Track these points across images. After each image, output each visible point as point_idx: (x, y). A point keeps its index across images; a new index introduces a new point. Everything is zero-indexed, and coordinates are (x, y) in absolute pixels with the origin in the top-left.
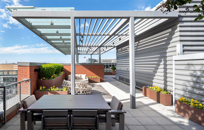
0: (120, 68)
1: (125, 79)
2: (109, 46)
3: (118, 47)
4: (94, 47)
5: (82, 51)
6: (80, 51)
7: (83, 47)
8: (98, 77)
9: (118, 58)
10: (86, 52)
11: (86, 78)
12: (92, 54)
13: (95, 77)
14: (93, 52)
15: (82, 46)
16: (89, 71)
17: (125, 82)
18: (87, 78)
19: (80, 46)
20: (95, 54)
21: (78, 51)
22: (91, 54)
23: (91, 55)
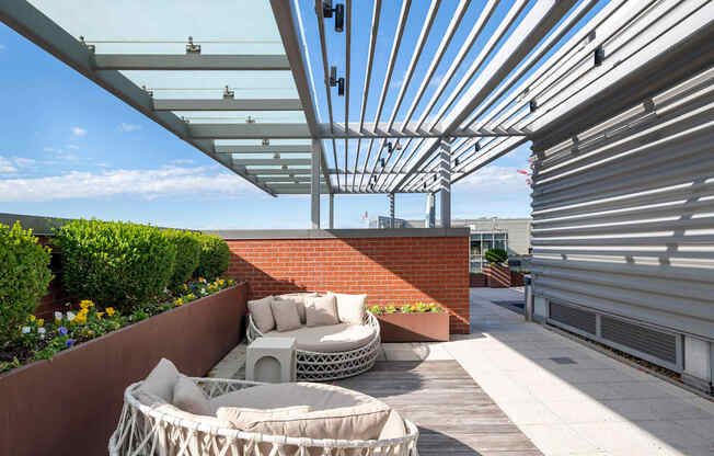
0: (564, 254)
1: (604, 319)
2: (497, 133)
3: (542, 140)
4: (413, 137)
5: (347, 172)
6: (337, 172)
7: (355, 136)
8: (433, 305)
9: (544, 194)
10: (367, 178)
11: (365, 319)
12: (396, 190)
13: (420, 306)
14: (402, 176)
15: (348, 135)
16: (385, 274)
17: (598, 337)
18: (371, 315)
19: (333, 133)
20: (410, 191)
21: (331, 172)
22: (391, 189)
23: (393, 193)
